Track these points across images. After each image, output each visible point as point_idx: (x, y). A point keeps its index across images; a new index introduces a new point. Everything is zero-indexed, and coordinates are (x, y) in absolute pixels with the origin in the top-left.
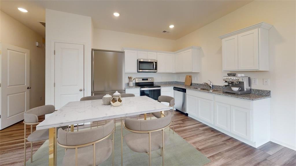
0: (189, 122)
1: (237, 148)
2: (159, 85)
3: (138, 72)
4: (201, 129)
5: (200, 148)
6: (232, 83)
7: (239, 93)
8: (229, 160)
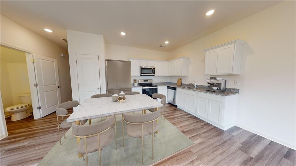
0: (178, 111)
1: (211, 131)
2: (156, 85)
3: (140, 75)
4: (186, 117)
5: (185, 130)
6: (213, 84)
7: (218, 91)
8: (205, 139)
